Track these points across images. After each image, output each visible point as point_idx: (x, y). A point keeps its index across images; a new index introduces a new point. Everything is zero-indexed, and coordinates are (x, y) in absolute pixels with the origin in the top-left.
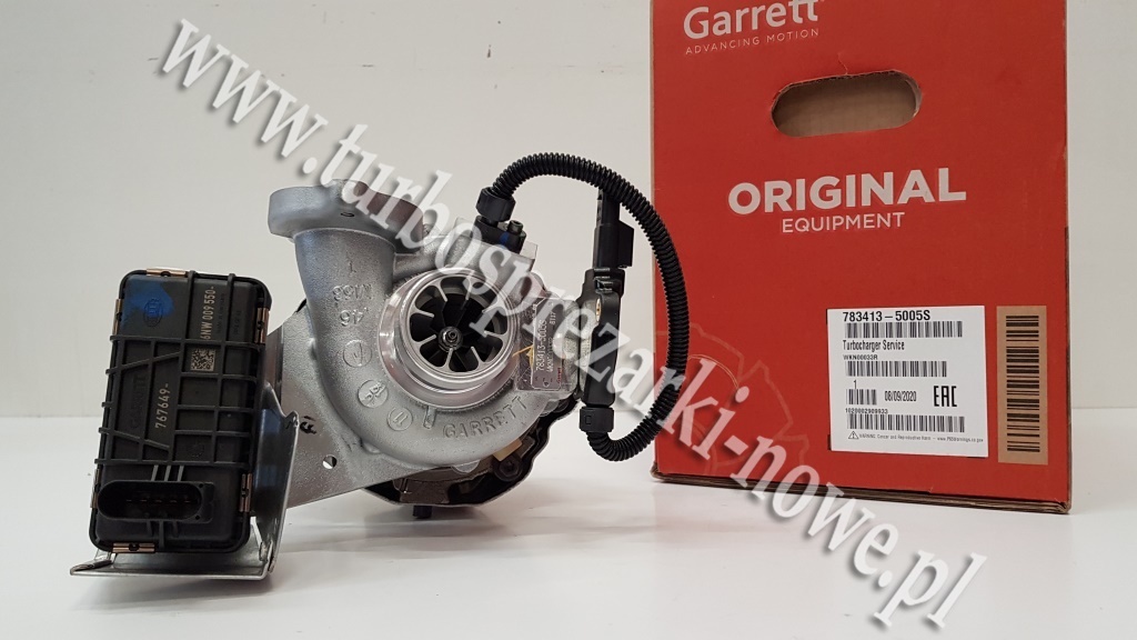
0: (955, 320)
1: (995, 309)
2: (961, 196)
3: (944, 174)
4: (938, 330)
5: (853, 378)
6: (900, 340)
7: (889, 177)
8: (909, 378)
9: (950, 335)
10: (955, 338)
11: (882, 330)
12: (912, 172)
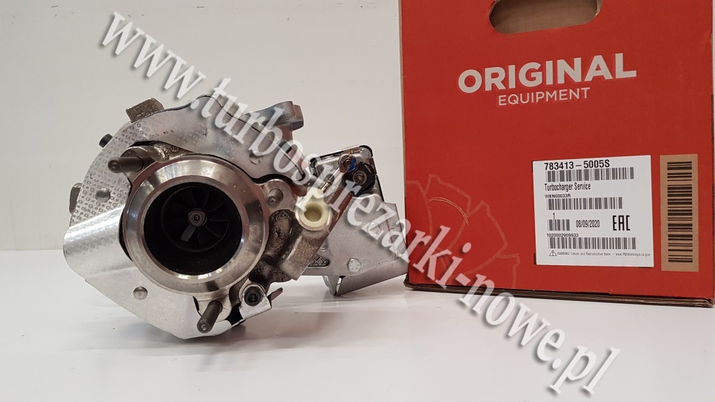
0: (628, 166)
1: (659, 157)
2: (633, 74)
3: (619, 58)
4: (615, 174)
5: (552, 211)
6: (587, 182)
7: (578, 62)
8: (594, 210)
9: (625, 177)
10: (628, 180)
11: (574, 175)
12: (596, 57)
